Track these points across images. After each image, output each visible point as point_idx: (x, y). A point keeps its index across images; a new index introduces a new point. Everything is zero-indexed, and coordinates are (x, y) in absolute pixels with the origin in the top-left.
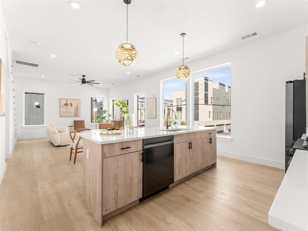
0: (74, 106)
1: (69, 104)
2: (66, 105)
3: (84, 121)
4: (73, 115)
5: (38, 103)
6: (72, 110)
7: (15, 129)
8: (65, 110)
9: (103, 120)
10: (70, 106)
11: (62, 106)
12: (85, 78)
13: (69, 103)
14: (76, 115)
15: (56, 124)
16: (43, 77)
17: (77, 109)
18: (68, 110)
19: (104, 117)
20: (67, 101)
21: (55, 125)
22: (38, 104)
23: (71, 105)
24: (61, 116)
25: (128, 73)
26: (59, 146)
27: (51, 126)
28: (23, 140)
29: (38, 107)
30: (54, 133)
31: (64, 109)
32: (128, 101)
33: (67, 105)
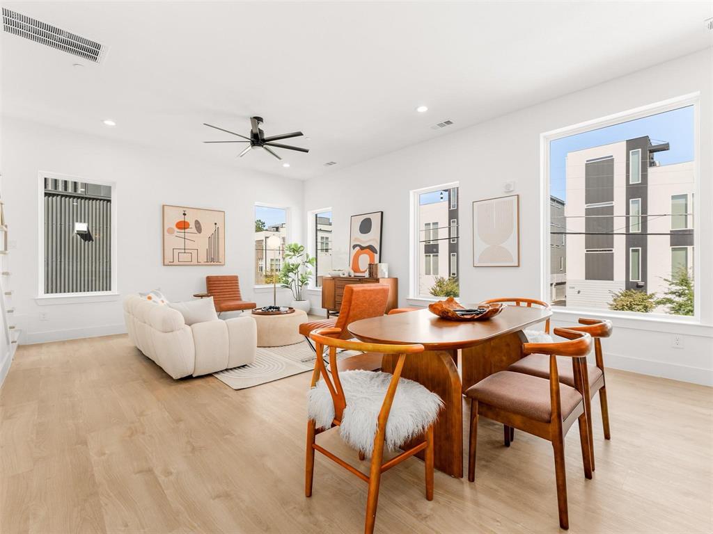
0: (208, 230)
1: (192, 225)
2: (183, 226)
3: (236, 277)
4: (203, 258)
5: (86, 225)
6: (200, 243)
7: (7, 308)
8: (180, 243)
9: (290, 274)
10: (194, 230)
11: (170, 231)
12: (261, 126)
13: (191, 220)
14: (213, 260)
15: (159, 290)
16: (110, 123)
17: (215, 240)
18: (189, 245)
19: (293, 265)
20: (184, 214)
21: (157, 294)
22: (86, 230)
23: (199, 229)
24: (166, 262)
25: (422, 109)
26: (189, 378)
27: (141, 294)
28: (39, 345)
29: (86, 236)
30: (169, 329)
31: (175, 240)
32: (382, 213)
33: (185, 228)
